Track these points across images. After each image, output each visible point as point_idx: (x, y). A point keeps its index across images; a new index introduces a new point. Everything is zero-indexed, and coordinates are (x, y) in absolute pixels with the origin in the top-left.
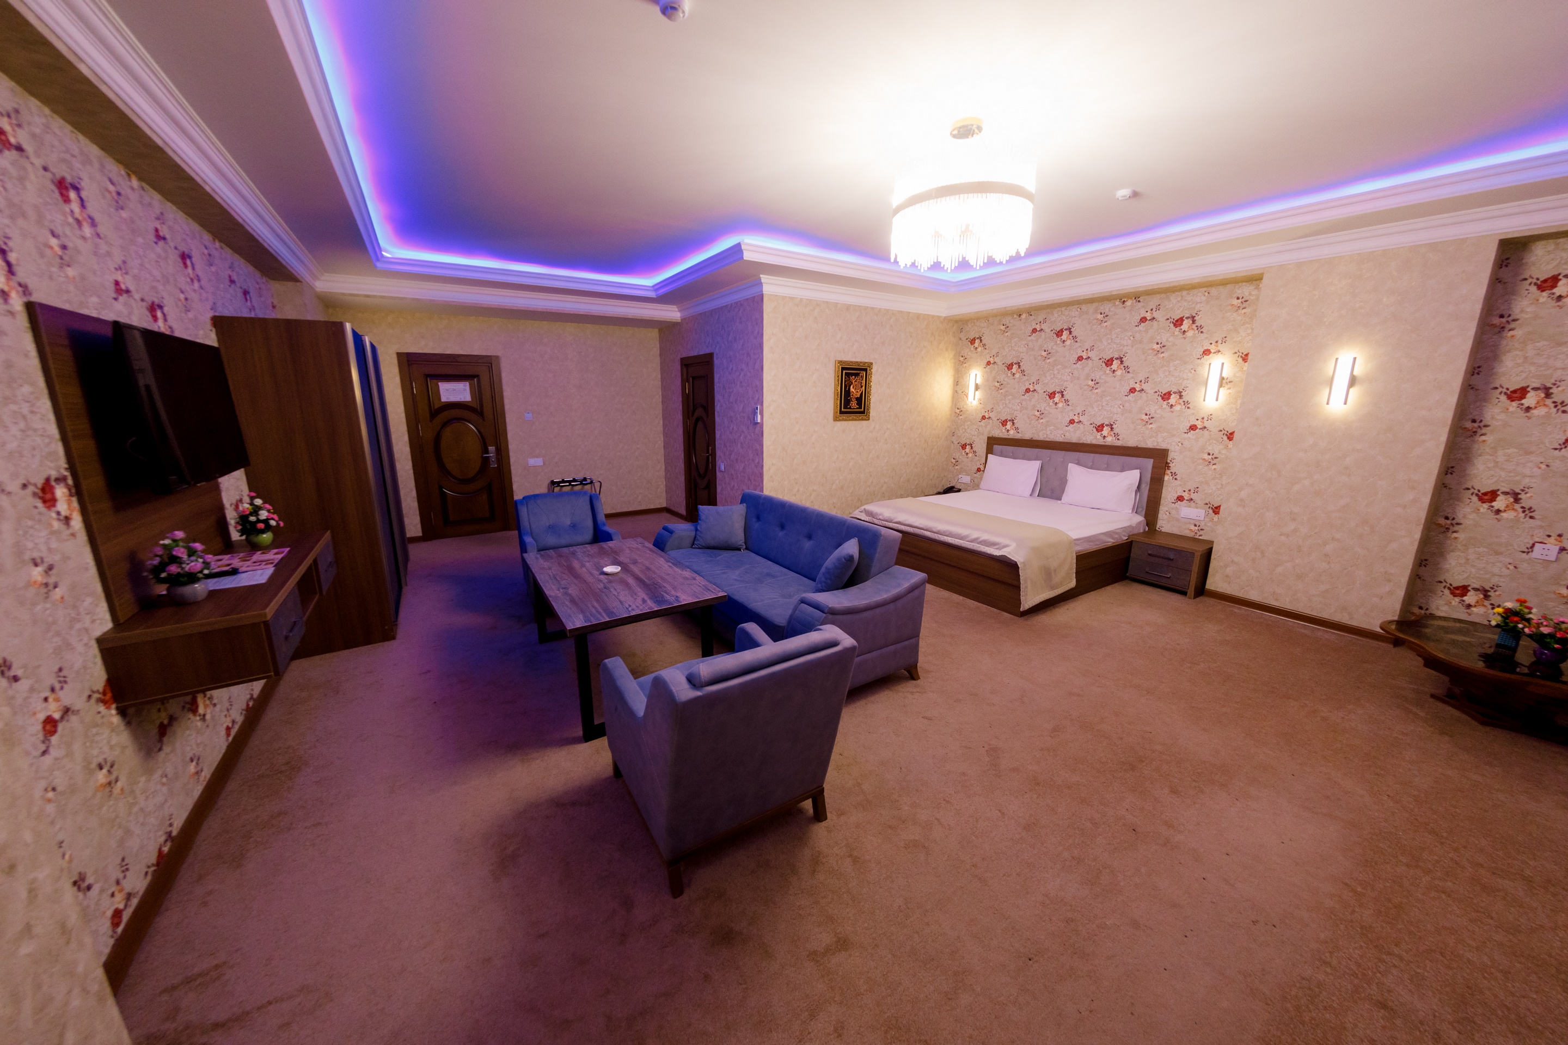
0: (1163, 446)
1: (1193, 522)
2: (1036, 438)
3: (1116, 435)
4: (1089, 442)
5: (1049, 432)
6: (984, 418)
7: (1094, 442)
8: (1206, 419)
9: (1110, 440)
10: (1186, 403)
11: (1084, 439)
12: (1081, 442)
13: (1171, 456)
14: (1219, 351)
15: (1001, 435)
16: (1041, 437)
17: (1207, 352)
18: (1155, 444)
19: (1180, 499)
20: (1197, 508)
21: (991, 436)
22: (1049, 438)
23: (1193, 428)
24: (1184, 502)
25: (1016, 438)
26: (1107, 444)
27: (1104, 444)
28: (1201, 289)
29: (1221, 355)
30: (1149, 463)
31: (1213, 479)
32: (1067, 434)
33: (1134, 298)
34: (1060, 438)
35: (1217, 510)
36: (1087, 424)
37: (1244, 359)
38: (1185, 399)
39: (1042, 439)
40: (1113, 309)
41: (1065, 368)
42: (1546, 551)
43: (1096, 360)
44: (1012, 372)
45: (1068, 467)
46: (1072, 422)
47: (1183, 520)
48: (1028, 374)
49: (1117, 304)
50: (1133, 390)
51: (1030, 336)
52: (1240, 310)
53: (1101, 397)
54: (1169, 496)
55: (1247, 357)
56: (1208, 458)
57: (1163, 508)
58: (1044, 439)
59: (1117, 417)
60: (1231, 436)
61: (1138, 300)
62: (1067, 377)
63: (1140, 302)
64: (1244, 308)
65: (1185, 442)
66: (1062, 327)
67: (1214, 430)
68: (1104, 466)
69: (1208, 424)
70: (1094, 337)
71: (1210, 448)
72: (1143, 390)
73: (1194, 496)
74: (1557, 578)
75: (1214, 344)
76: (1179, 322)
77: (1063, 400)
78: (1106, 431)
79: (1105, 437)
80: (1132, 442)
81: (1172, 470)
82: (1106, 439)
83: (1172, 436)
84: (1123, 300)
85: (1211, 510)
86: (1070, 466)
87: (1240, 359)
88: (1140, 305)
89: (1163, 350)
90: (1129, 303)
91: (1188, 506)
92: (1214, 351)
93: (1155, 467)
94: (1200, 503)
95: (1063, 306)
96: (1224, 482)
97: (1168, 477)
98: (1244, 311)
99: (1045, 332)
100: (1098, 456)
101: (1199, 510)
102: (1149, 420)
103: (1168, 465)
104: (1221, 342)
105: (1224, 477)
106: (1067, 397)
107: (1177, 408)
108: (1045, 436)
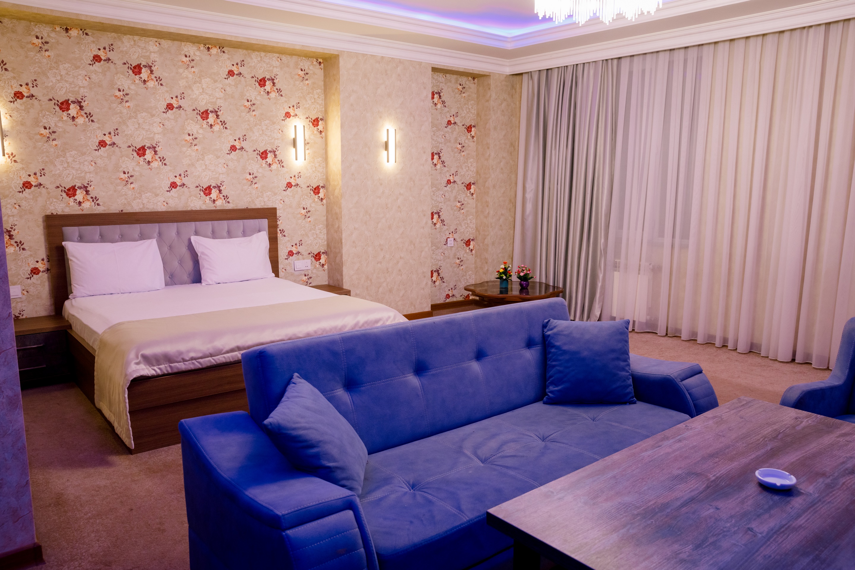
0: (270, 205)
1: (303, 273)
2: (128, 209)
3: (226, 197)
4: (198, 209)
5: (145, 201)
6: (27, 185)
7: (204, 208)
8: (297, 177)
9: (220, 204)
10: (280, 162)
11: (192, 205)
12: (189, 209)
13: (279, 213)
14: (296, 115)
15: (68, 211)
16: (136, 207)
17: (288, 115)
18: (263, 204)
19: (291, 253)
20: (304, 259)
21: (48, 213)
22: (148, 208)
23: (289, 185)
24: (294, 256)
25: (95, 212)
26: (218, 208)
27: (214, 208)
28: (275, 54)
29: (298, 119)
30: (265, 222)
31: (310, 231)
32: (170, 201)
33: (218, 47)
34: (163, 207)
35: (317, 257)
36: (192, 187)
37: (313, 124)
38: (279, 157)
39: (137, 211)
40: (198, 53)
41: (153, 116)
42: (451, 242)
43: (189, 110)
44: (70, 114)
45: (192, 241)
46: (174, 185)
47: (296, 273)
48: (99, 120)
49: (202, 48)
50: (233, 148)
51: (90, 65)
52: (304, 81)
53: (202, 155)
54: (282, 253)
55: (315, 122)
56: (303, 212)
57: (280, 266)
58: (140, 211)
59: (222, 178)
60: (316, 190)
61: (223, 50)
62: (157, 129)
63: (224, 52)
64: (307, 80)
65: (286, 200)
66: (139, 63)
67: (304, 186)
68: (225, 234)
69: (299, 181)
70: (182, 83)
71: (304, 203)
72: (242, 148)
73: (300, 249)
74: (455, 255)
75: (292, 108)
76: (262, 82)
77: (157, 157)
78: (214, 194)
79: (214, 201)
80: (242, 204)
81: (281, 227)
82: (216, 202)
83: (275, 194)
84: (207, 46)
85: (313, 259)
86: (193, 239)
87: (311, 124)
88: (226, 56)
89: (253, 108)
90: (214, 51)
91: (298, 259)
92: (292, 114)
93: (269, 227)
94: (305, 253)
95: (137, 35)
96: (318, 232)
97: (279, 235)
98: (307, 82)
99: (115, 64)
100: (216, 223)
101: (306, 261)
102: (253, 179)
103: (279, 223)
104: (295, 107)
105: (317, 228)
106: (160, 154)
107: (274, 167)
108: (141, 206)
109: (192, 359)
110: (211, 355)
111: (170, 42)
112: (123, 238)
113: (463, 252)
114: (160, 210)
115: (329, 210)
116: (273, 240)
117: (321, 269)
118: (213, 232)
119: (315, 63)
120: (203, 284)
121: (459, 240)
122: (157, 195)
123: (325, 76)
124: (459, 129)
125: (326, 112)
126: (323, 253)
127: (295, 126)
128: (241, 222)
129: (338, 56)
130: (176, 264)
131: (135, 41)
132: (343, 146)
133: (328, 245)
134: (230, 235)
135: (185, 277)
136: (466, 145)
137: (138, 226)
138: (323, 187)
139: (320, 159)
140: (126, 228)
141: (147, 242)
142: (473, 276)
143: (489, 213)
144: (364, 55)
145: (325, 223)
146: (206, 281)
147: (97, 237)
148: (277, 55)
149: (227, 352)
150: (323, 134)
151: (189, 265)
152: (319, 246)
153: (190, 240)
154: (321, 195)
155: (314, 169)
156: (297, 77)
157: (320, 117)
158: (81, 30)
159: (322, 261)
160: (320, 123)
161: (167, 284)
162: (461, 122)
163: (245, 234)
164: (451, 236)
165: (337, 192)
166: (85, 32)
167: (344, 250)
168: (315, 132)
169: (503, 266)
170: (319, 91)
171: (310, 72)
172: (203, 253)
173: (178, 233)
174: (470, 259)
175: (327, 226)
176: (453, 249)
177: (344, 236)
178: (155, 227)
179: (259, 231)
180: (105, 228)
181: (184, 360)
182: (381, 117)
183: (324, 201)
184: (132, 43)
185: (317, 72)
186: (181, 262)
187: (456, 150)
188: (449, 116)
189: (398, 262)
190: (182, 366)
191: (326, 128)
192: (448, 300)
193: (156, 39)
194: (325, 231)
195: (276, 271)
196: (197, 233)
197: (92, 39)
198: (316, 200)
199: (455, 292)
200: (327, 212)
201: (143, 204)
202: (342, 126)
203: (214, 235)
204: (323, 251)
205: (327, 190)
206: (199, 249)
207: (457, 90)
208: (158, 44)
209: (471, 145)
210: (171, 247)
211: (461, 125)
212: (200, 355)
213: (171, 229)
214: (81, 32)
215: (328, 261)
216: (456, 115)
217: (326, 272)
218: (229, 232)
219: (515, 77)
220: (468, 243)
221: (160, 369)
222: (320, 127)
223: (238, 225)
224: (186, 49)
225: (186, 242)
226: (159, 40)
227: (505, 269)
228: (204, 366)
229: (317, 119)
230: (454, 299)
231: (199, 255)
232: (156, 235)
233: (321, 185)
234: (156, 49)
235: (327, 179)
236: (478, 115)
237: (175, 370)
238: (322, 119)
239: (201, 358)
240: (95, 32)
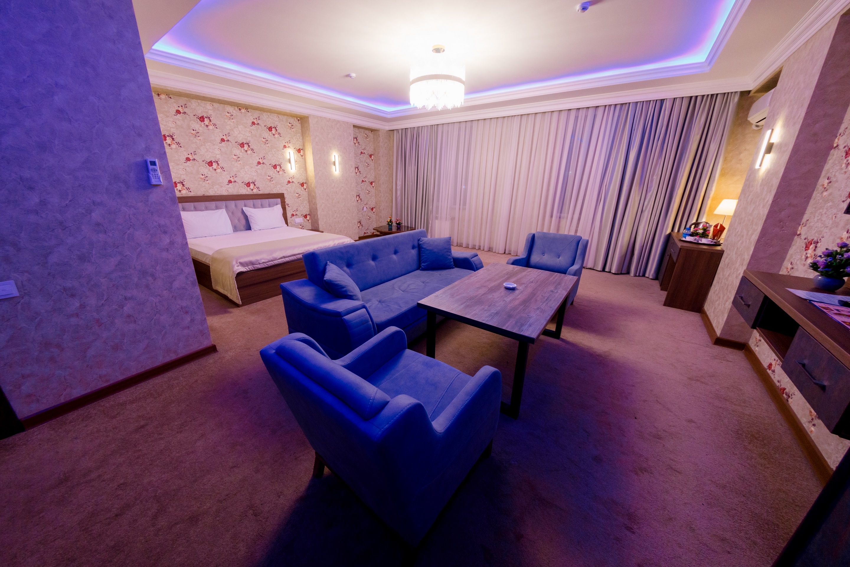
0: (281, 192)
1: (300, 224)
2: (207, 194)
3: (258, 188)
4: (245, 194)
5: (216, 190)
7: (247, 193)
8: (292, 178)
9: (255, 191)
10: (284, 170)
11: (241, 192)
12: (240, 194)
13: (285, 196)
14: (289, 147)
16: (211, 193)
17: (285, 147)
18: (277, 191)
19: (293, 215)
20: (299, 218)
22: (218, 194)
23: (289, 182)
25: (189, 196)
26: (254, 193)
28: (275, 114)
29: (290, 149)
30: (279, 200)
31: (301, 204)
32: (229, 190)
33: (245, 109)
34: (226, 193)
35: (305, 216)
36: (240, 183)
37: (298, 152)
38: (283, 168)
39: (212, 195)
40: (234, 111)
41: (214, 145)
42: (365, 209)
43: (233, 142)
44: (167, 143)
45: (244, 210)
46: (230, 182)
47: (296, 224)
48: (184, 146)
49: (236, 109)
50: (259, 163)
51: (175, 115)
52: (292, 129)
53: (243, 166)
54: (289, 215)
55: (299, 151)
56: (297, 195)
57: (289, 221)
58: (214, 195)
59: (255, 178)
60: (302, 185)
61: (248, 110)
62: (217, 152)
63: (248, 112)
64: (293, 129)
65: (288, 189)
66: (203, 115)
67: (296, 183)
68: (260, 206)
69: (293, 180)
70: (228, 127)
71: (297, 191)
72: (264, 163)
73: (297, 213)
74: (367, 215)
75: (286, 143)
76: (270, 129)
77: (219, 167)
78: (252, 186)
79: (252, 190)
80: (267, 191)
81: (287, 203)
82: (253, 190)
83: (283, 186)
84: (239, 108)
85: (304, 218)
86: (244, 209)
87: (297, 152)
88: (249, 114)
89: (267, 142)
90: (243, 111)
91: (297, 218)
92: (287, 146)
93: (281, 203)
94: (300, 215)
95: (200, 99)
96: (305, 205)
97: (287, 206)
98: (293, 130)
99: (189, 115)
100: (254, 200)
101: (300, 218)
102: (271, 179)
103: (286, 200)
104: (288, 143)
105: (304, 203)
106: (221, 165)
107: (281, 173)
108: (214, 192)
109: (263, 263)
110: (272, 261)
111: (218, 104)
112: (207, 209)
113: (371, 214)
114: (224, 194)
115: (309, 194)
116: (284, 208)
117: (308, 222)
118: (254, 205)
119: (296, 120)
120: (252, 230)
121: (368, 208)
122: (222, 187)
123: (302, 127)
124: (366, 156)
125: (304, 145)
126: (308, 215)
127: (289, 153)
128: (267, 200)
129: (308, 117)
130: (237, 221)
131: (198, 103)
132: (314, 163)
133: (310, 211)
134: (262, 206)
135: (242, 228)
136: (369, 164)
137: (214, 202)
138: (305, 183)
139: (303, 169)
140: (207, 204)
141: (220, 211)
142: (375, 224)
143: (381, 196)
144: (321, 117)
145: (308, 200)
146: (253, 229)
147: (193, 208)
148: (277, 115)
149: (279, 259)
150: (303, 157)
151: (243, 222)
152: (306, 211)
153: (242, 209)
154: (305, 187)
155: (300, 174)
156: (288, 127)
157: (301, 148)
158: (167, 95)
159: (308, 218)
160: (301, 151)
161: (234, 231)
162: (367, 153)
163: (270, 206)
164: (365, 206)
165: (313, 186)
166: (169, 96)
167: (319, 213)
168: (299, 156)
169: (389, 219)
170: (299, 135)
171: (294, 125)
172: (250, 216)
173: (236, 206)
174: (374, 216)
175: (309, 202)
176: (366, 212)
177: (318, 206)
178: (223, 203)
179: (277, 204)
180: (196, 204)
181: (260, 264)
182: (331, 149)
183: (307, 190)
184: (197, 104)
185: (298, 125)
186: (239, 220)
187: (365, 166)
188: (361, 150)
189: (343, 218)
190: (259, 266)
191: (304, 153)
192: (365, 235)
193: (210, 103)
194: (308, 204)
195: (287, 223)
196: (245, 206)
197: (174, 101)
198: (303, 189)
199: (368, 231)
200: (308, 195)
201: (215, 191)
202: (313, 153)
203: (254, 207)
204: (308, 214)
205: (307, 184)
206: (248, 214)
207: (364, 137)
208: (212, 105)
209: (372, 164)
210: (233, 213)
211: (367, 154)
212: (267, 261)
213: (232, 204)
214: (167, 96)
215: (311, 218)
216: (365, 149)
217: (310, 223)
218: (262, 205)
219: (391, 131)
220: (372, 209)
221: (248, 268)
222: (302, 153)
223: (266, 202)
224: (227, 109)
225: (241, 210)
226: (212, 103)
227: (390, 220)
228: (269, 266)
229: (300, 149)
230: (368, 234)
231: (248, 216)
232: (224, 207)
233: (305, 182)
234: (211, 108)
235: (307, 179)
236: (374, 149)
237: (256, 268)
238: (302, 149)
239: (267, 262)
240: (175, 96)
